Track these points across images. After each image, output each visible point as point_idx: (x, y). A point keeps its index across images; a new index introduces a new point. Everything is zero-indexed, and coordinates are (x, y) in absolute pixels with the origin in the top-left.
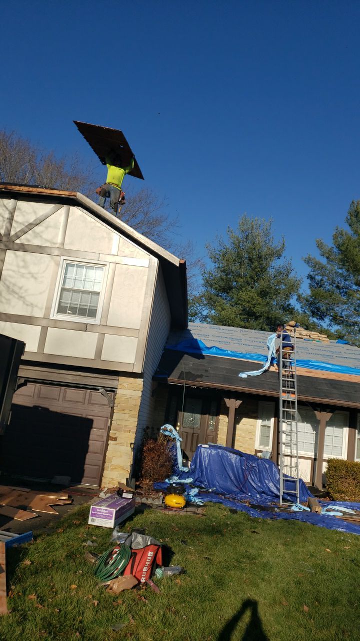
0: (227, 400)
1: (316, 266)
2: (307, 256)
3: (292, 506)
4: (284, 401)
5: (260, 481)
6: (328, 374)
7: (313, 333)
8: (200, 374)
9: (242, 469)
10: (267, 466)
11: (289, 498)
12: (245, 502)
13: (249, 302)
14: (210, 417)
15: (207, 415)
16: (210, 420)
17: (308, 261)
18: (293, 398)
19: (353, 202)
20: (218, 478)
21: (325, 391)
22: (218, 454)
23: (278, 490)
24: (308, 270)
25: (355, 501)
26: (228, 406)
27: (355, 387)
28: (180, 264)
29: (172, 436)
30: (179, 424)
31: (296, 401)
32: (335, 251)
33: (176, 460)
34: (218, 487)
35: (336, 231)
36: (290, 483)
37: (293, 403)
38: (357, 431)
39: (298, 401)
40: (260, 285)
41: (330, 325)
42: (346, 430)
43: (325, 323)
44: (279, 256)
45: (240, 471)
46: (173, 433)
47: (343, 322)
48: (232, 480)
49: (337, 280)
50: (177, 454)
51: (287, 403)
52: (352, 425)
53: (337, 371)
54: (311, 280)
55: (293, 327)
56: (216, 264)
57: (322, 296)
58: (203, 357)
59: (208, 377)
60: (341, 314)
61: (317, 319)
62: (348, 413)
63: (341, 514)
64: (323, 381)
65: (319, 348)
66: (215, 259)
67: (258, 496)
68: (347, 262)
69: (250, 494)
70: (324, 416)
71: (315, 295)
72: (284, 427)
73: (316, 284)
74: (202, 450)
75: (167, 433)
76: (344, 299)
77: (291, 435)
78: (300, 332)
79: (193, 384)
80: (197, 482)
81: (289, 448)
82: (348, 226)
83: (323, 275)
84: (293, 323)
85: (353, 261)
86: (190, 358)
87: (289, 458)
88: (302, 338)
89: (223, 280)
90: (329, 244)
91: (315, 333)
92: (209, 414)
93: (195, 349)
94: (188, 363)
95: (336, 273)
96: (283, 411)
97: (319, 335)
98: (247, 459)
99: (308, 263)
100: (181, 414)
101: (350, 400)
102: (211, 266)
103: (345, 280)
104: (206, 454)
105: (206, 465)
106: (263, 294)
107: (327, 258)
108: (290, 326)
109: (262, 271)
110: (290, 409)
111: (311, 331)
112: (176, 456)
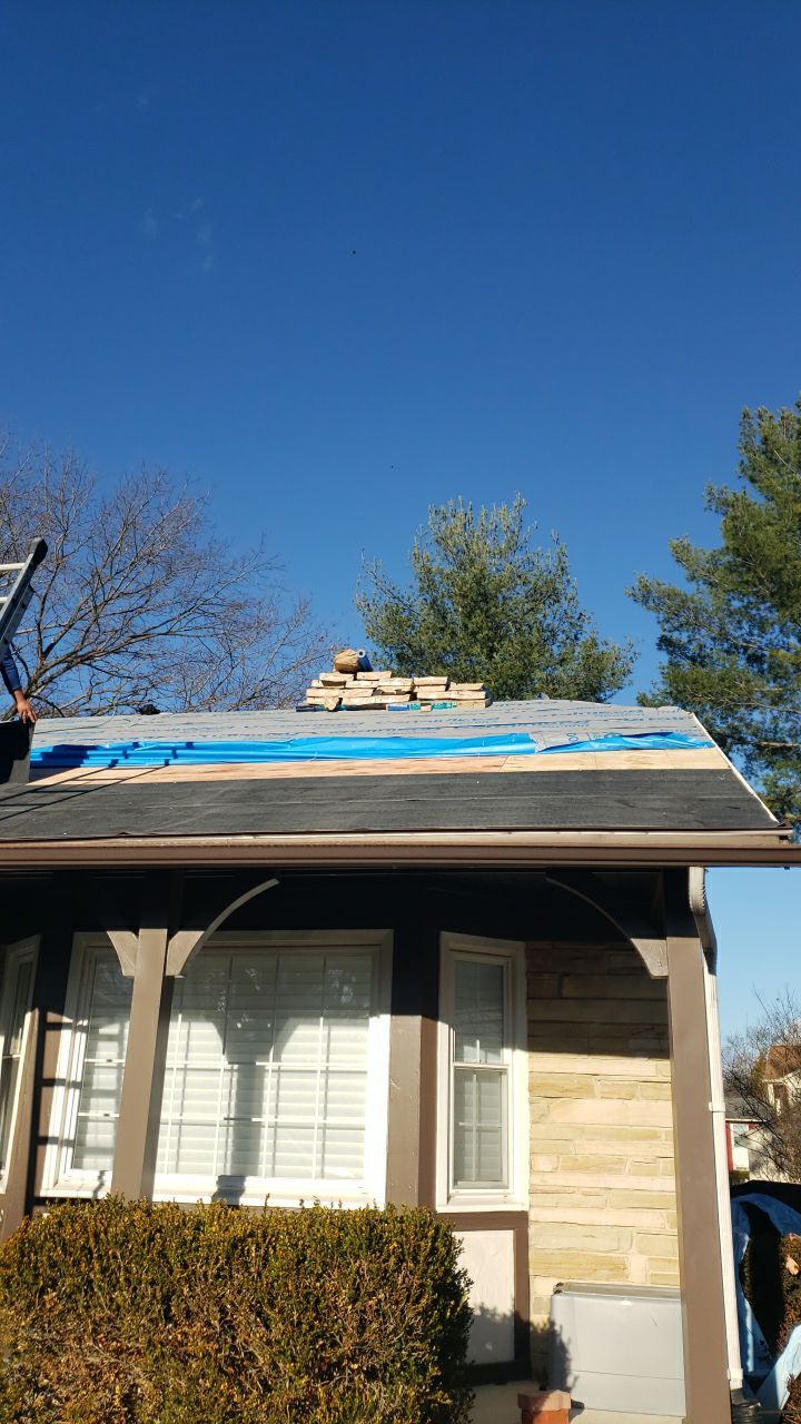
1: (675, 609)
2: (639, 584)
17: (645, 596)
38: (443, 1031)
42: (382, 1024)
49: (736, 634)
54: (671, 653)
55: (352, 670)
84: (350, 657)
88: (381, 707)
97: (453, 686)
108: (343, 670)
111: (422, 674)
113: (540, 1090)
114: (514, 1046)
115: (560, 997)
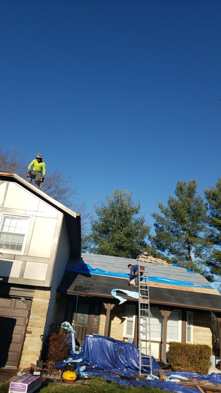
0: (105, 304)
1: (158, 218)
2: (153, 213)
3: (147, 376)
4: (141, 304)
5: (127, 359)
6: (168, 286)
7: (158, 259)
8: (88, 287)
9: (115, 351)
10: (131, 348)
11: (145, 370)
12: (117, 375)
13: (119, 240)
14: (94, 316)
15: (92, 315)
16: (94, 318)
17: (154, 216)
18: (147, 302)
19: (178, 183)
20: (99, 358)
21: (167, 297)
22: (99, 341)
23: (138, 365)
24: (154, 221)
25: (188, 371)
26: (106, 308)
27: (184, 294)
28: (77, 216)
29: (69, 330)
30: (73, 321)
31: (149, 303)
32: (170, 210)
33: (71, 346)
34: (99, 365)
35: (170, 198)
36: (146, 359)
37: (147, 305)
38: (187, 322)
39: (150, 304)
40: (126, 229)
41: (168, 255)
42: (180, 322)
43: (166, 253)
44: (137, 212)
45: (113, 353)
46: (70, 327)
47: (176, 253)
48: (107, 358)
49: (172, 227)
50: (72, 342)
51: (144, 305)
52: (184, 319)
53: (173, 283)
54: (156, 227)
55: (146, 255)
56: (99, 217)
57: (163, 237)
58: (90, 276)
59: (93, 289)
60: (175, 248)
61: (161, 251)
62: (181, 311)
63: (179, 381)
64: (165, 291)
65: (162, 269)
66: (99, 213)
67: (125, 370)
68: (177, 217)
69: (120, 369)
70: (166, 313)
71: (159, 236)
72: (142, 321)
73: (159, 230)
74: (89, 338)
75: (66, 328)
76: (176, 238)
77: (146, 327)
78: (150, 259)
79: (83, 294)
80: (85, 362)
81: (145, 335)
82: (176, 196)
83: (163, 224)
84: (146, 253)
85: (180, 216)
86: (82, 276)
87: (145, 342)
88: (152, 263)
89: (104, 226)
90: (166, 206)
91: (159, 259)
92: (94, 314)
93: (85, 271)
94: (80, 280)
95: (171, 223)
96: (141, 310)
97: (162, 261)
98: (118, 344)
99: (154, 217)
100: (75, 314)
101: (182, 302)
102: (96, 218)
103: (176, 227)
104: (91, 342)
105: (91, 349)
106: (128, 235)
107: (165, 214)
108: (145, 255)
109: (127, 221)
110: (145, 309)
111: (157, 258)
112: (71, 343)
113: (194, 330)
114: (192, 325)
115: (197, 319)
